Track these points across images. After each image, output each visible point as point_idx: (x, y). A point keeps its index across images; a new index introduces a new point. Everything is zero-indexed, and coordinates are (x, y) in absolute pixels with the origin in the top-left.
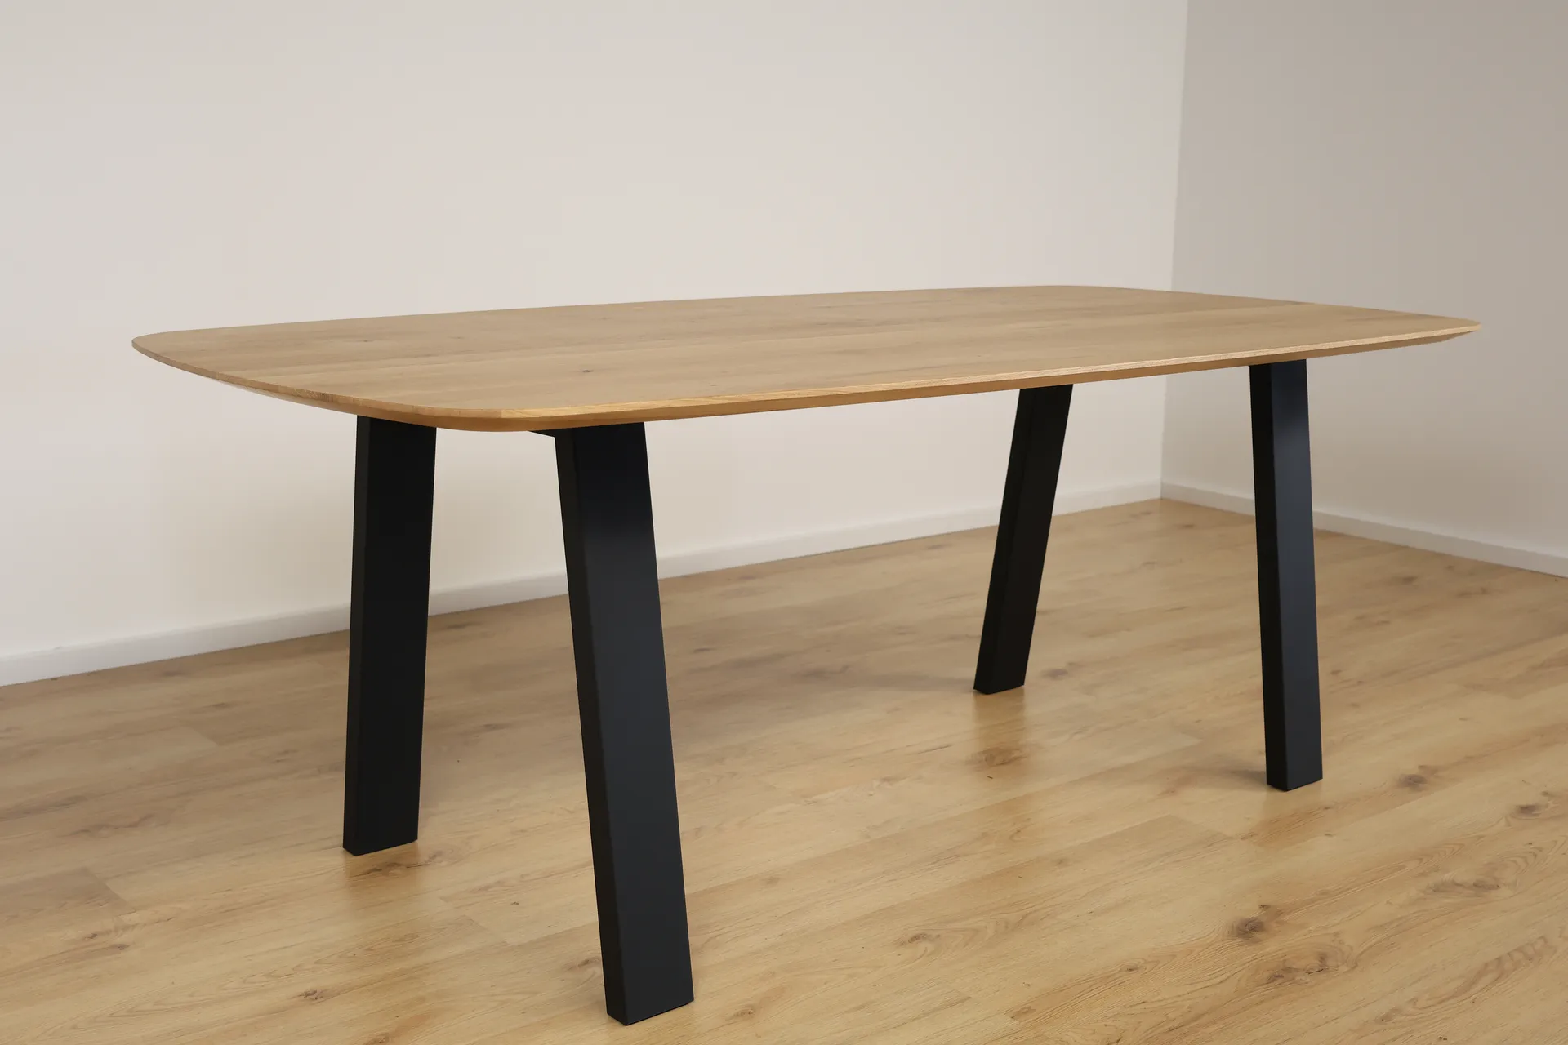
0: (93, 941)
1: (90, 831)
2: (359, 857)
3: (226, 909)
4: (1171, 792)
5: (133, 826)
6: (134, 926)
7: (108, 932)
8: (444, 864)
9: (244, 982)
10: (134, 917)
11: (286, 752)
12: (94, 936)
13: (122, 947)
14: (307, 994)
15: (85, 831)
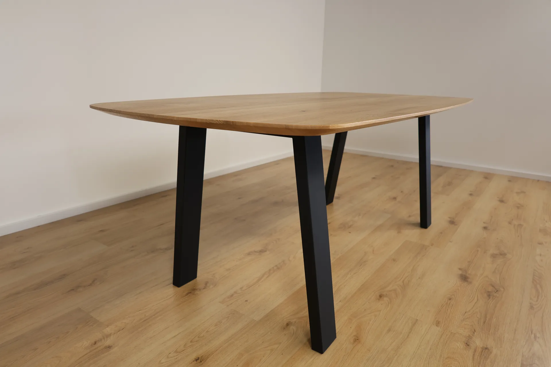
0: (96, 346)
1: (74, 290)
2: (180, 288)
3: (143, 320)
4: (399, 232)
5: (90, 285)
6: (110, 335)
7: (100, 340)
8: (211, 286)
9: (168, 357)
10: (108, 330)
11: (133, 247)
12: (95, 343)
13: (110, 347)
14: (197, 360)
15: (73, 290)
